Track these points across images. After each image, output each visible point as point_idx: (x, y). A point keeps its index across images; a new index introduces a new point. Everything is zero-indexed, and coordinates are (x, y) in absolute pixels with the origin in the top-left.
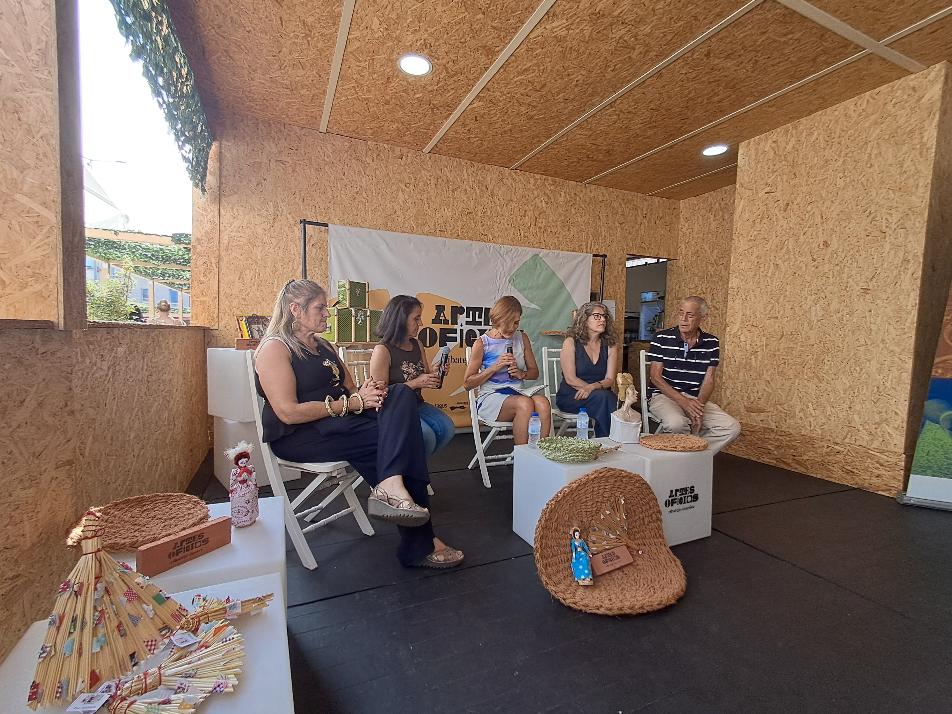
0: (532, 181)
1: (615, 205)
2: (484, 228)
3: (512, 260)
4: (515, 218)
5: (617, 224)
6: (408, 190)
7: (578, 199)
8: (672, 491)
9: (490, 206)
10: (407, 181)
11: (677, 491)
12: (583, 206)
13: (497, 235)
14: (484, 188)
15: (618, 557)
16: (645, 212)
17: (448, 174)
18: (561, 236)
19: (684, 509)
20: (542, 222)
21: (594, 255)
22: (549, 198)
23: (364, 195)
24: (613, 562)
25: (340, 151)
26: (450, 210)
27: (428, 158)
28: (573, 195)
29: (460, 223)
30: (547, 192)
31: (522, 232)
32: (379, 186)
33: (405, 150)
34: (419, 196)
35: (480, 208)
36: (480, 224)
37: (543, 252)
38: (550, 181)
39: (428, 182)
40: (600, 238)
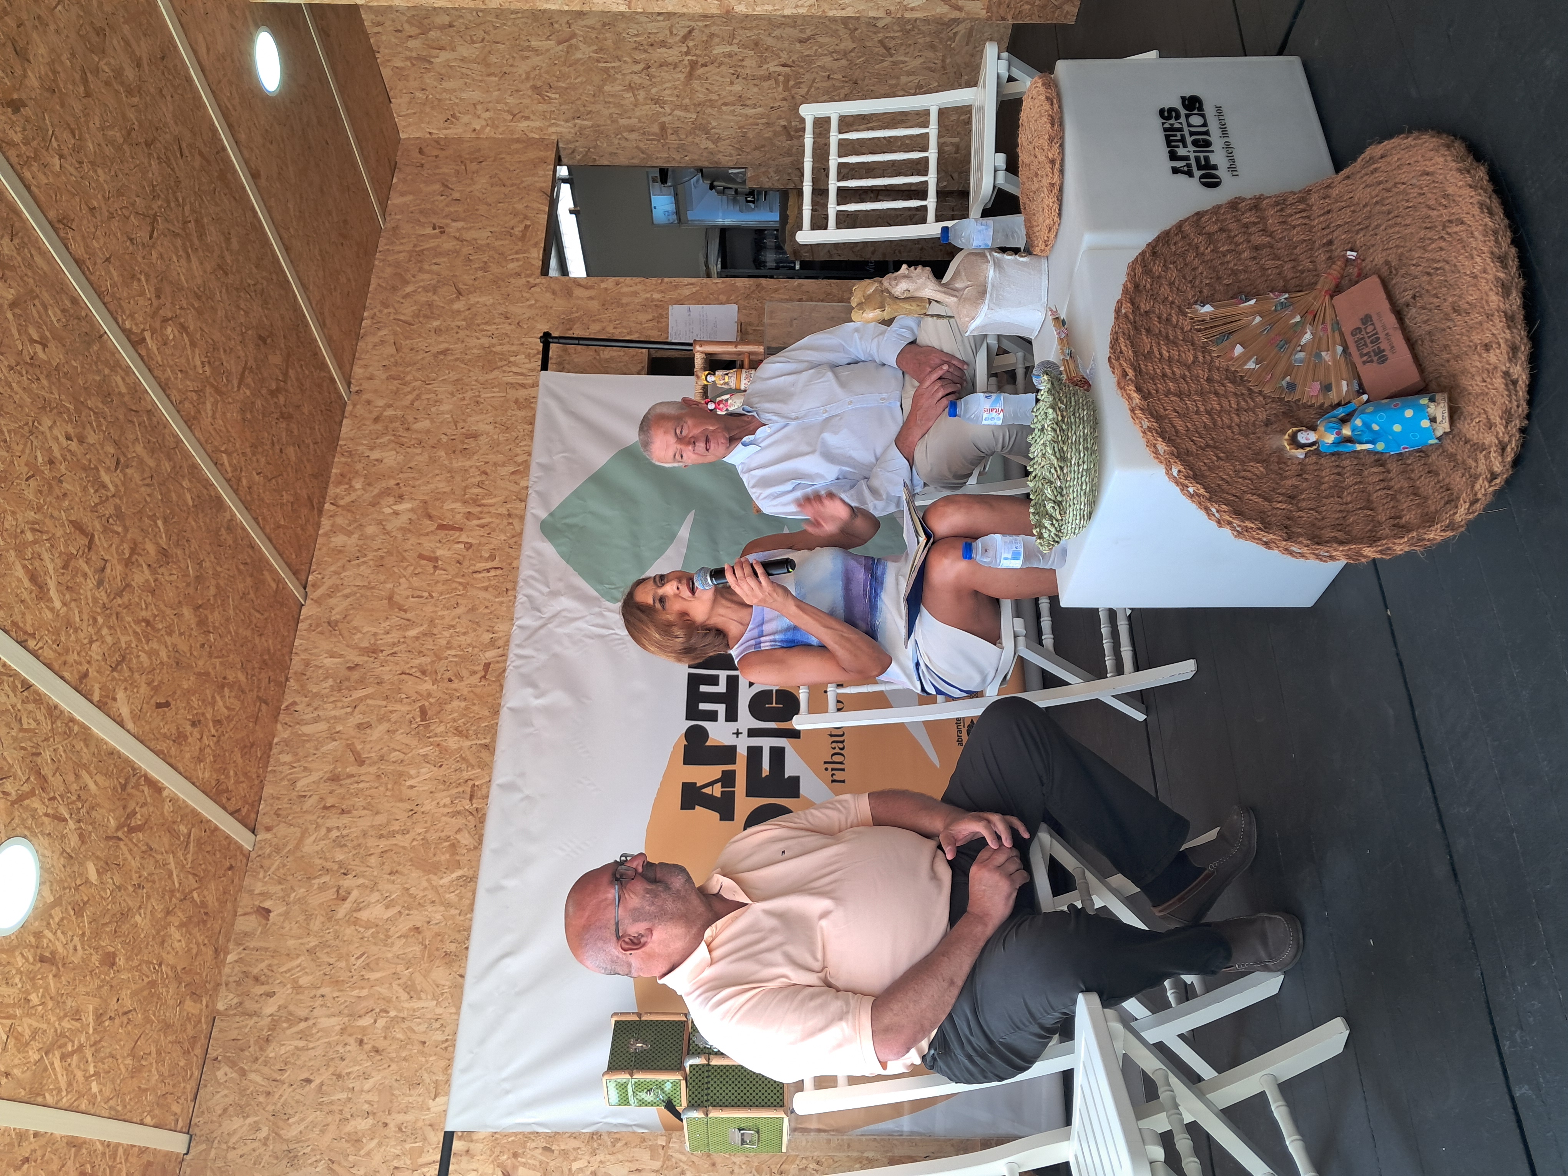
0: (339, 540)
1: (408, 310)
2: (465, 673)
3: (554, 594)
4: (440, 587)
5: (459, 305)
6: (355, 894)
7: (389, 412)
8: (1175, 171)
9: (404, 656)
10: (331, 894)
11: (1173, 156)
12: (410, 397)
13: (487, 637)
14: (355, 675)
15: (1367, 319)
16: (429, 231)
17: (315, 777)
18: (492, 458)
19: (1224, 133)
20: (453, 509)
21: (545, 367)
22: (387, 492)
23: (366, 1021)
24: (1381, 335)
25: (242, 1092)
26: (413, 772)
27: (269, 836)
28: (379, 427)
29: (453, 742)
30: (368, 497)
31: (480, 566)
32: (344, 976)
33: (245, 902)
34: (373, 861)
35: (410, 686)
36: (455, 685)
37: (536, 511)
38: (340, 490)
39: (334, 834)
40: (498, 349)
